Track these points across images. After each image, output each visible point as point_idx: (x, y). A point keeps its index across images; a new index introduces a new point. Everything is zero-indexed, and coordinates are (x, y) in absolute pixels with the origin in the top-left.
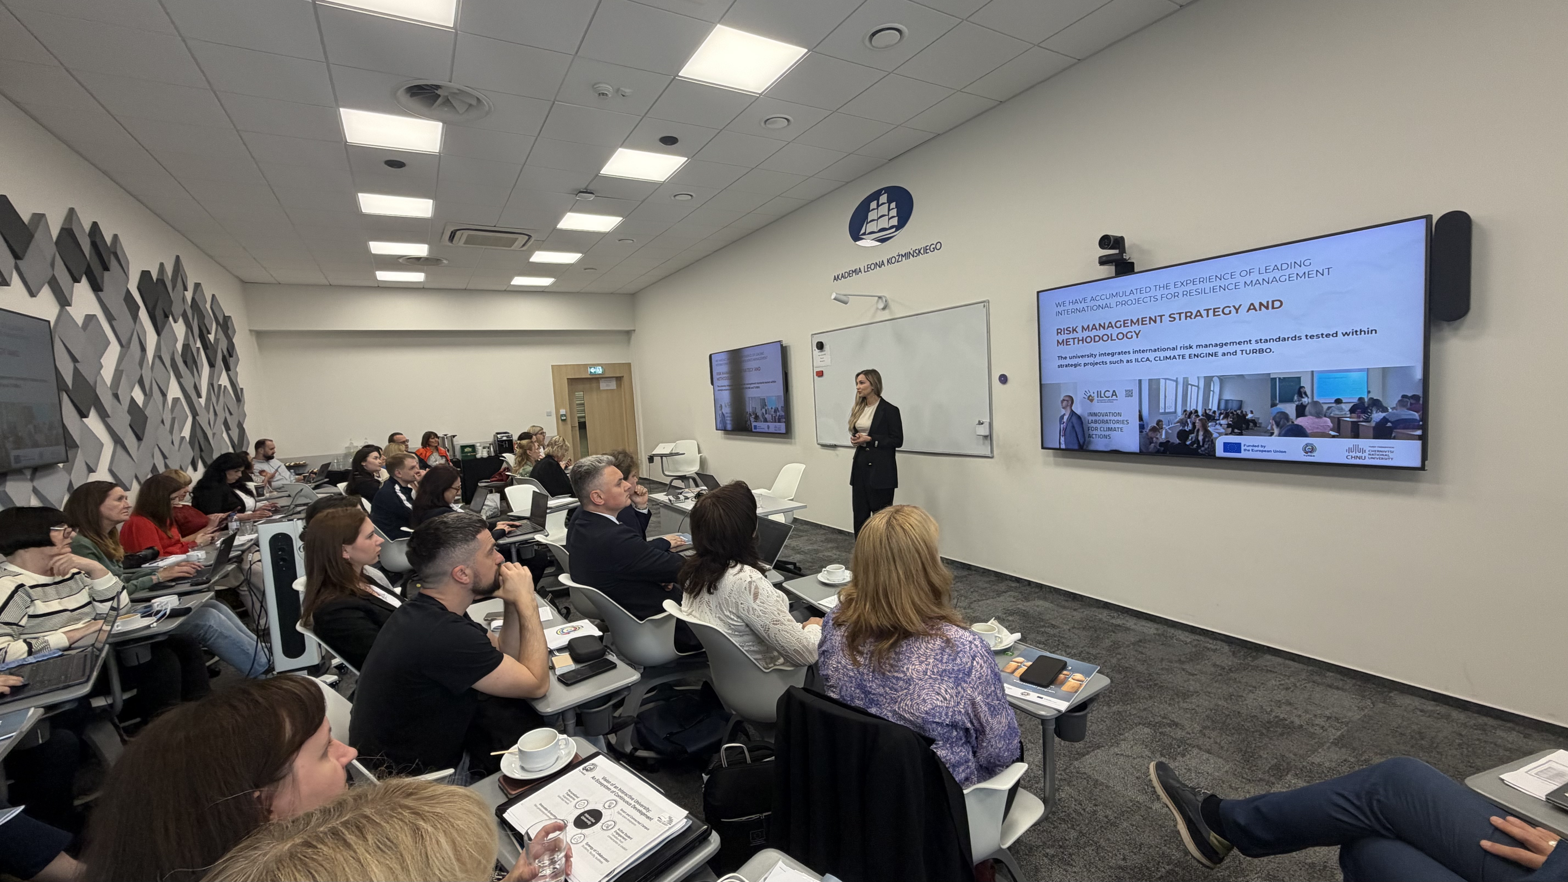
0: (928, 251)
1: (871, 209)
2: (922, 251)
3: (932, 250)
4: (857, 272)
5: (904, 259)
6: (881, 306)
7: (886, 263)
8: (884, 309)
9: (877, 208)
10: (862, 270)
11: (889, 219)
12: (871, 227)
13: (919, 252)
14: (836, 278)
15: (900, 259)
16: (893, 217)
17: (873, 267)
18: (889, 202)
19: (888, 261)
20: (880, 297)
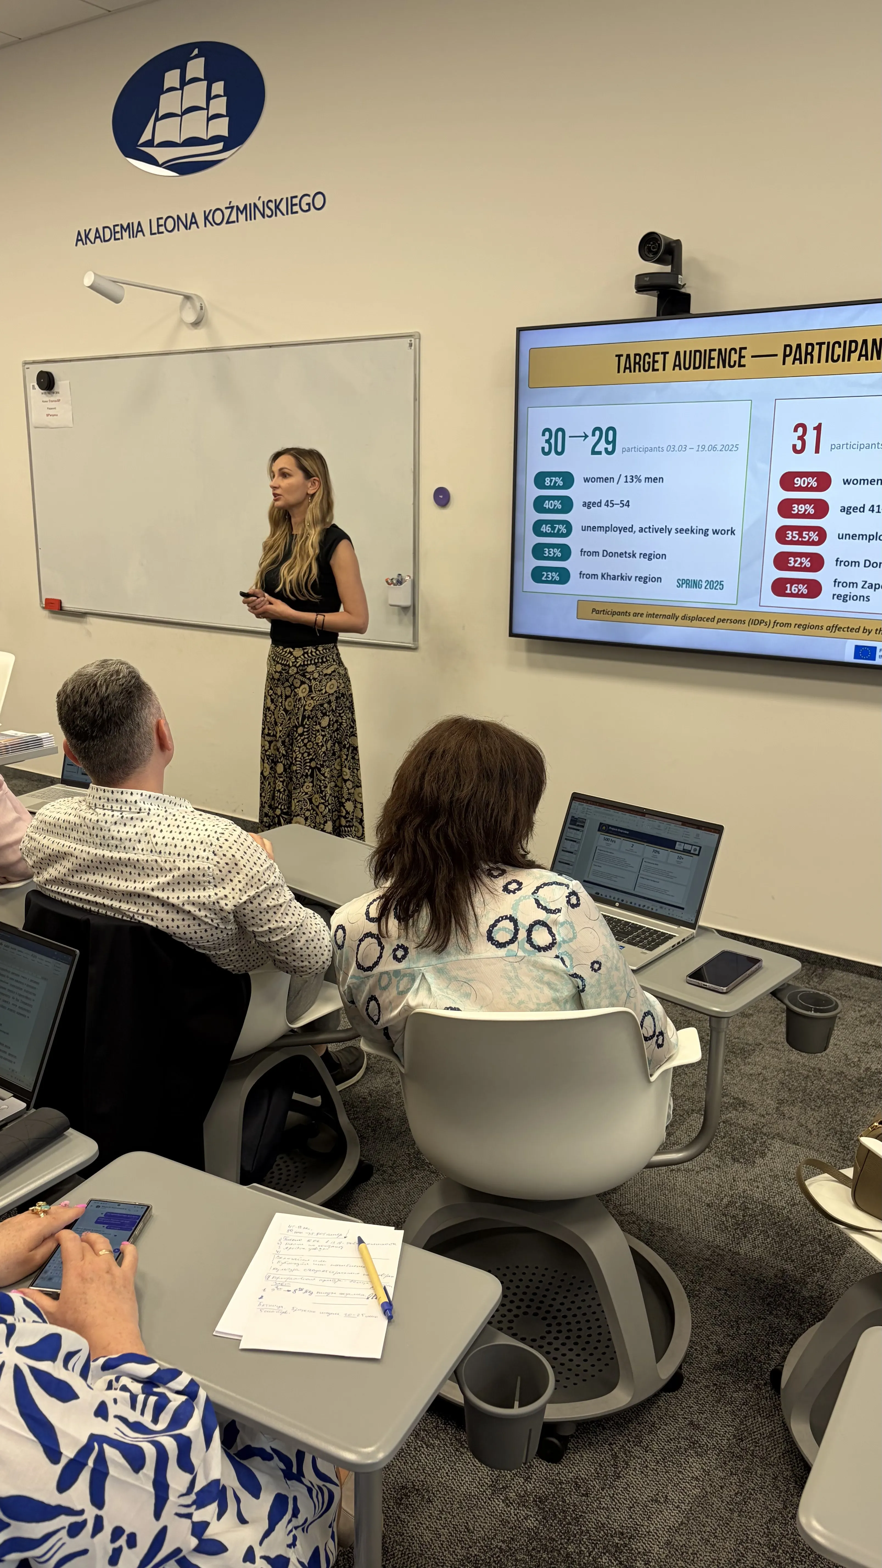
0: (296, 208)
1: (166, 87)
2: (283, 207)
3: (305, 208)
4: (133, 230)
5: (242, 217)
6: (191, 317)
7: (200, 219)
8: (196, 324)
9: (182, 88)
10: (146, 228)
11: (209, 119)
12: (166, 130)
13: (277, 207)
14: (82, 238)
15: (233, 218)
16: (217, 116)
17: (170, 224)
18: (210, 77)
19: (206, 218)
20: (187, 297)
